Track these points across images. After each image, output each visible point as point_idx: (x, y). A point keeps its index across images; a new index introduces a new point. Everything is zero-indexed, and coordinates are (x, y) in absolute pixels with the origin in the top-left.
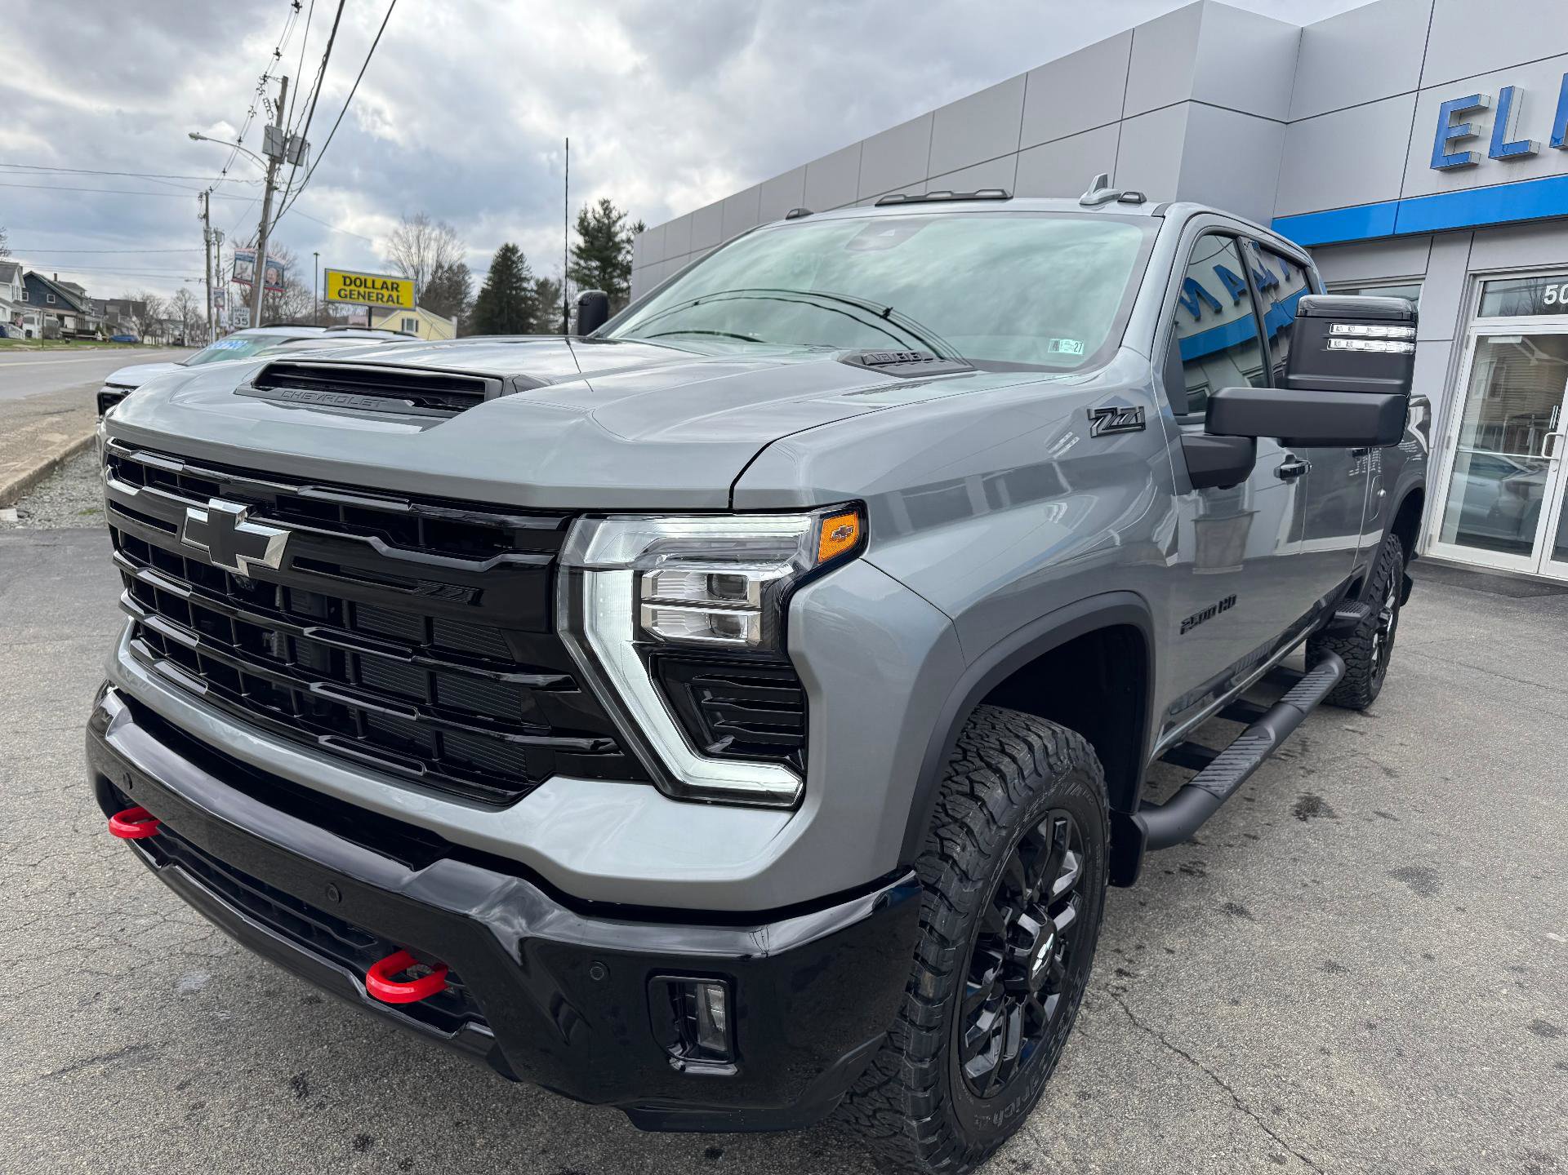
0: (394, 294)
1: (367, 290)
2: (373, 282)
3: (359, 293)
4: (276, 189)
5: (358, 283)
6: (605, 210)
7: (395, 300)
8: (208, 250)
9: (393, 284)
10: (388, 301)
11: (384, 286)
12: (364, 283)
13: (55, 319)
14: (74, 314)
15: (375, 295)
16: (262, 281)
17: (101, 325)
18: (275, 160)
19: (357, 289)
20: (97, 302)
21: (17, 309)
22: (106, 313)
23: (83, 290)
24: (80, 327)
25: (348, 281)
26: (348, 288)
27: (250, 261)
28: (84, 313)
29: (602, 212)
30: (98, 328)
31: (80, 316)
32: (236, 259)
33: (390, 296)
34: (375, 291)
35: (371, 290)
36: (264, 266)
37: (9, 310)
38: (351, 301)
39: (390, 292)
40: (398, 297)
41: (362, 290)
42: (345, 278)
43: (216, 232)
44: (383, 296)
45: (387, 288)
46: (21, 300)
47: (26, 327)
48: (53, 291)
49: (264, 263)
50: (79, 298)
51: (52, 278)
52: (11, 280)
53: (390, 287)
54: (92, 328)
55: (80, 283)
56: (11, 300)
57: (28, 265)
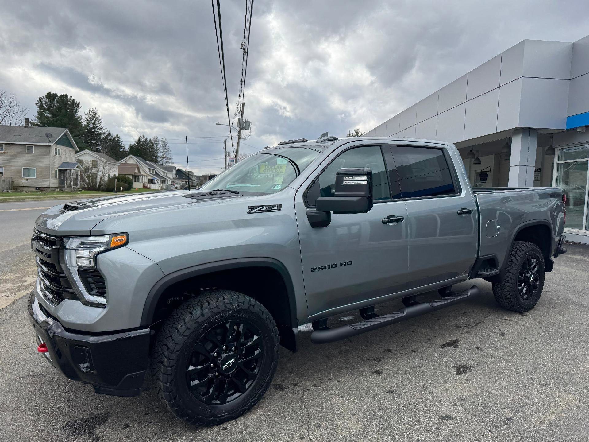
4: (241, 138)
6: (356, 133)
8: (226, 158)
13: (185, 183)
14: (190, 181)
17: (198, 184)
18: (241, 129)
19: (269, 169)
20: (197, 177)
21: (174, 180)
22: (200, 180)
23: (193, 173)
24: (192, 185)
26: (266, 169)
27: (233, 161)
28: (193, 180)
29: (355, 134)
30: (197, 185)
31: (192, 181)
32: (229, 161)
35: (274, 169)
37: (171, 181)
38: (267, 173)
41: (271, 169)
43: (228, 153)
44: (277, 170)
45: (279, 168)
46: (175, 177)
47: (176, 186)
48: (185, 174)
50: (192, 176)
51: (185, 170)
52: (172, 171)
54: (195, 185)
55: (193, 171)
56: (172, 178)
57: (178, 166)
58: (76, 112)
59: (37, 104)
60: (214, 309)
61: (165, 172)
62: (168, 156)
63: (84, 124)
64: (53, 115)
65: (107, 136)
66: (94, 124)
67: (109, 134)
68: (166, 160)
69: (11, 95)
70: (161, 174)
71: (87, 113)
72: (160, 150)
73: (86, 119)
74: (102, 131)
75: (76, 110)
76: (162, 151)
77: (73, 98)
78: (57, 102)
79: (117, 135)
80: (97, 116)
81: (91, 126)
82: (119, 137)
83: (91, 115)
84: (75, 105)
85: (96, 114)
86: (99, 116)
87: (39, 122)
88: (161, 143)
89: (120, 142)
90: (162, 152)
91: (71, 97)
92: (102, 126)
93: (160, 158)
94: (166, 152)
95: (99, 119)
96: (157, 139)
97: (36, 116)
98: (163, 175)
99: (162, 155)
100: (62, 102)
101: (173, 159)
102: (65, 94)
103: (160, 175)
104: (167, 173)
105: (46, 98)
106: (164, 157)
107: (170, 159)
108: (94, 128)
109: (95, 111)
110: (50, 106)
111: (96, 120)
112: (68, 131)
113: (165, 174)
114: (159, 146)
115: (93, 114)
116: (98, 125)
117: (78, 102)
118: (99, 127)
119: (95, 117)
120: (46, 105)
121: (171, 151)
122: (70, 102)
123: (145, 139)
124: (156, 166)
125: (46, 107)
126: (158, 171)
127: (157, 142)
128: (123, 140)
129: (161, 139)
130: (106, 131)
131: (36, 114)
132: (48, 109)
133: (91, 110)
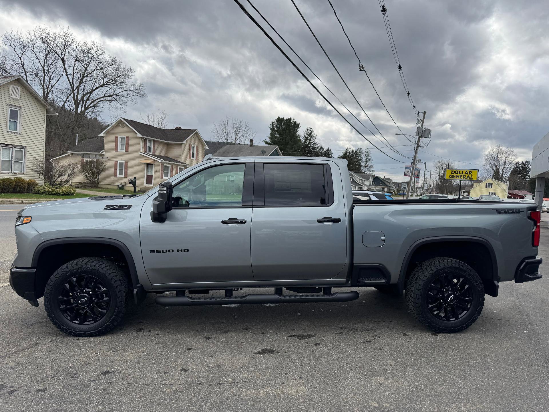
0: (470, 175)
1: (460, 175)
2: (462, 172)
3: (457, 176)
4: (420, 146)
5: (457, 172)
7: (470, 177)
9: (469, 172)
10: (467, 178)
11: (466, 173)
12: (459, 173)
14: (387, 187)
15: (462, 176)
16: (413, 175)
18: (420, 137)
19: (456, 174)
20: (395, 183)
22: (398, 186)
23: (392, 180)
24: (388, 191)
25: (453, 172)
26: (453, 175)
27: (410, 169)
28: (390, 187)
32: (405, 169)
33: (468, 176)
34: (463, 175)
35: (462, 175)
36: (414, 170)
38: (454, 179)
39: (468, 175)
40: (471, 176)
41: (458, 175)
42: (452, 171)
44: (466, 176)
46: (371, 184)
48: (382, 181)
49: (414, 169)
50: (389, 182)
51: (383, 178)
52: (369, 179)
53: (468, 173)
54: (392, 191)
56: (368, 185)
57: (377, 174)
58: (297, 131)
59: (270, 127)
60: (75, 266)
61: (362, 180)
62: (369, 165)
63: (303, 140)
64: (280, 135)
65: (320, 149)
66: (310, 140)
67: (321, 148)
68: (367, 168)
69: (246, 123)
70: (359, 181)
71: (306, 132)
72: (363, 160)
73: (305, 136)
74: (316, 145)
75: (297, 130)
76: (365, 160)
77: (295, 120)
78: (284, 124)
79: (329, 148)
80: (313, 133)
81: (308, 142)
82: (330, 150)
83: (308, 133)
84: (296, 126)
85: (312, 132)
86: (315, 133)
87: (271, 141)
88: (364, 153)
89: (330, 154)
90: (365, 162)
91: (294, 119)
92: (316, 141)
93: (362, 167)
94: (368, 161)
95: (314, 136)
96: (361, 150)
97: (269, 136)
98: (360, 183)
99: (364, 164)
100: (287, 124)
101: (374, 167)
102: (289, 118)
103: (357, 182)
104: (364, 180)
105: (276, 122)
106: (366, 166)
107: (371, 167)
108: (310, 143)
109: (312, 130)
110: (279, 128)
111: (311, 137)
112: (278, 147)
113: (361, 181)
114: (363, 156)
115: (310, 132)
116: (313, 141)
117: (298, 123)
118: (314, 143)
119: (311, 134)
120: (276, 128)
121: (372, 160)
122: (293, 123)
123: (351, 150)
124: (354, 175)
125: (276, 129)
126: (355, 179)
127: (361, 152)
128: (333, 152)
129: (364, 150)
130: (318, 145)
131: (269, 135)
132: (277, 131)
133: (309, 129)
